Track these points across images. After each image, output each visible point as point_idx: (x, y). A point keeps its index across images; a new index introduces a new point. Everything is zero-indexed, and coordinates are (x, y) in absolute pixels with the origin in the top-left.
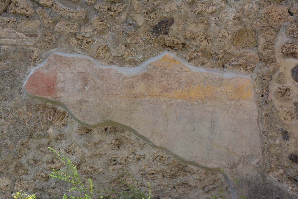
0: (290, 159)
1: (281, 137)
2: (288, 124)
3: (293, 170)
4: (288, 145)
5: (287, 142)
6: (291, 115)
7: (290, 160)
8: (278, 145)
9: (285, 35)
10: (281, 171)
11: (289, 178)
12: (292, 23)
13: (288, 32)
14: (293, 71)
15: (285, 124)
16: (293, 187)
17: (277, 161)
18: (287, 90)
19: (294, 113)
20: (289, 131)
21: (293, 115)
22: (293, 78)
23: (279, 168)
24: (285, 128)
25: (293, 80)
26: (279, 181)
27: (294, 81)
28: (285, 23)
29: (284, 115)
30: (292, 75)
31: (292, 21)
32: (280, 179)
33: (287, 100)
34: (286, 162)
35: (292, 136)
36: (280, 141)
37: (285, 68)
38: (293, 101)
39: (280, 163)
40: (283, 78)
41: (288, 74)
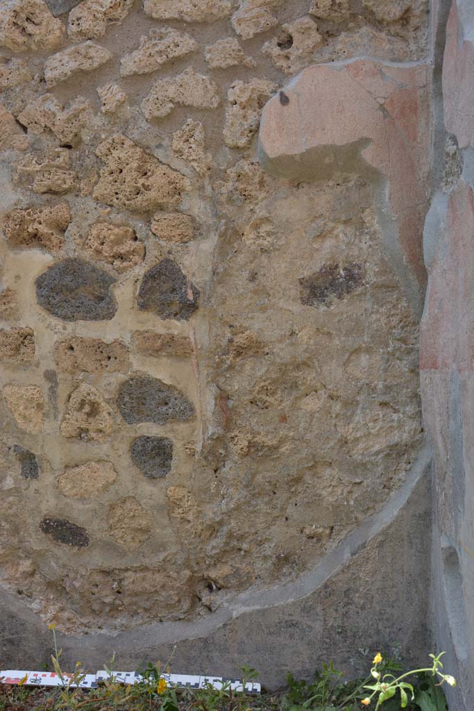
0: (46, 531)
1: (17, 469)
2: (33, 432)
3: (57, 563)
4: (37, 491)
5: (34, 484)
6: (40, 407)
7: (43, 535)
8: (10, 492)
9: (9, 187)
10: (26, 565)
11: (50, 585)
12: (24, 151)
13: (16, 177)
14: (39, 283)
15: (23, 433)
16: (62, 609)
17: (14, 536)
18: (26, 337)
19: (47, 400)
20: (37, 452)
21: (46, 408)
22: (40, 304)
23: (20, 557)
24: (26, 445)
25: (38, 309)
26: (20, 592)
27: (44, 313)
28: (7, 154)
29: (21, 408)
30: (39, 296)
31: (23, 147)
32: (24, 589)
33: (25, 365)
34: (36, 541)
35: (45, 465)
36: (16, 480)
37: (18, 277)
38: (43, 369)
39: (20, 542)
40: (13, 305)
41: (27, 294)
